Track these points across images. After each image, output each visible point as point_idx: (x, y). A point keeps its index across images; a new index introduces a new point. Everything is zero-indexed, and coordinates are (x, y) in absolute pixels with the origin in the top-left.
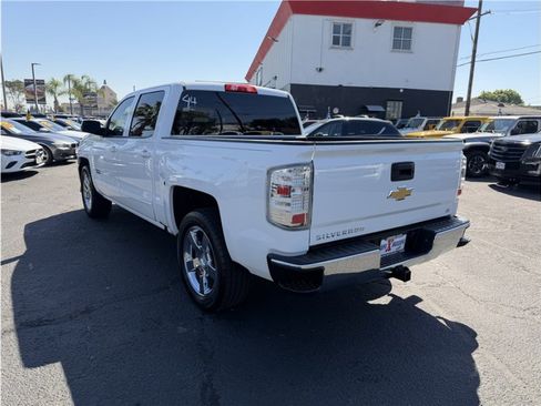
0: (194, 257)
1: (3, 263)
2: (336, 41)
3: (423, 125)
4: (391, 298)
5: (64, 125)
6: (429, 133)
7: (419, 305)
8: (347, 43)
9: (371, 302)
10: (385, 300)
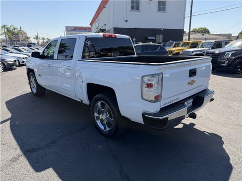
0: (99, 114)
1: (2, 122)
2: (133, 8)
3: (173, 45)
4: (182, 125)
5: (8, 51)
6: (177, 48)
7: (195, 127)
8: (138, 8)
9: (175, 127)
10: (180, 126)
